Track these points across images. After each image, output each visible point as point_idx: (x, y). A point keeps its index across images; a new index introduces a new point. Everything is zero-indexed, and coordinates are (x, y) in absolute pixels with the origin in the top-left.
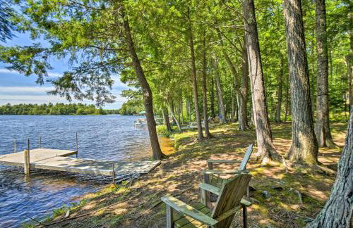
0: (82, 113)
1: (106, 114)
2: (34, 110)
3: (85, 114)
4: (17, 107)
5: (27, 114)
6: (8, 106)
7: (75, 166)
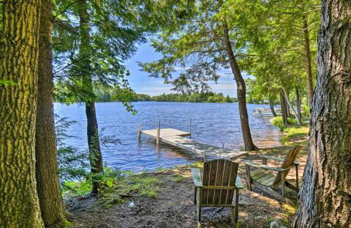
0: (212, 101)
1: (232, 102)
2: (179, 97)
3: (214, 102)
4: (169, 96)
5: (174, 101)
6: (164, 95)
7: (184, 144)
